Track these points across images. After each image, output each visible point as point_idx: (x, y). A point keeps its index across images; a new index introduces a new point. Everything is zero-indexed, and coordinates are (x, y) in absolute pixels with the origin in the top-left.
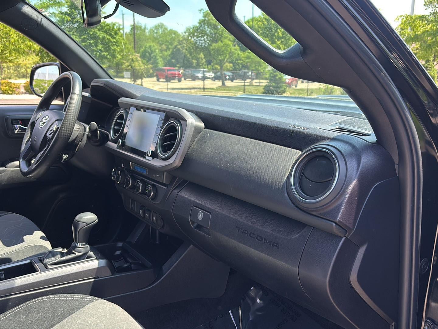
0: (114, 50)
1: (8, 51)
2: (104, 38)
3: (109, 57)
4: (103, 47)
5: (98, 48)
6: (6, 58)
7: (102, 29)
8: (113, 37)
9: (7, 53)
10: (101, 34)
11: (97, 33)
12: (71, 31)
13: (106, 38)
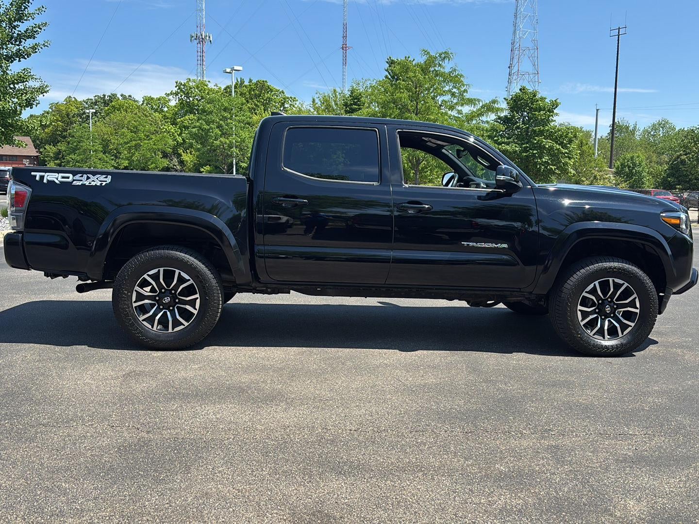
0: (566, 164)
1: (429, 168)
2: (551, 148)
3: (557, 171)
4: (550, 159)
5: (544, 160)
6: (426, 177)
7: (550, 136)
8: (564, 146)
9: (427, 171)
10: (548, 143)
11: (543, 142)
12: (510, 138)
13: (555, 148)
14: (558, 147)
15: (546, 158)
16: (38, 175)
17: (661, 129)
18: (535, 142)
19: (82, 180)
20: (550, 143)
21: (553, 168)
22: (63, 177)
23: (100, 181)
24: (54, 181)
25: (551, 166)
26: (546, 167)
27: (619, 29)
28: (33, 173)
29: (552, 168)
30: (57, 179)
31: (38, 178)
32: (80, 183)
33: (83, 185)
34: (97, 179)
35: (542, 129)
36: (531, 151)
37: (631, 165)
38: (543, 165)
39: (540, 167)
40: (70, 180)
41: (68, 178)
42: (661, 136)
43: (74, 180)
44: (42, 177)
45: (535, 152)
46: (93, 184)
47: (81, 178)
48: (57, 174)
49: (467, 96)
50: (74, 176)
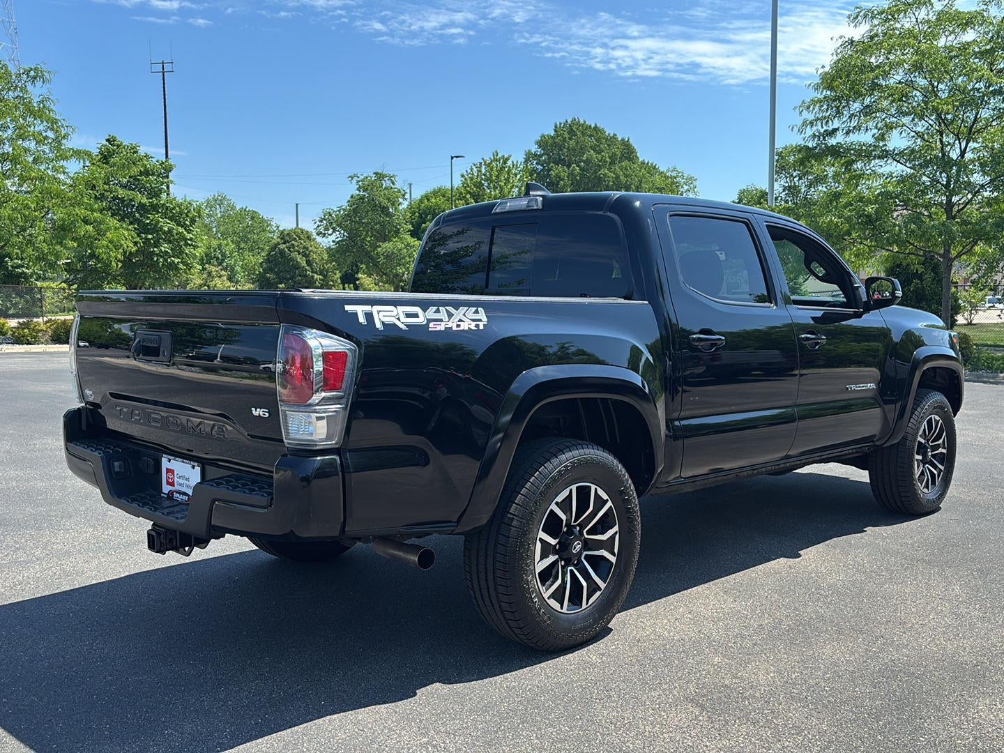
14: (181, 230)
15: (165, 247)
16: (360, 310)
17: (218, 207)
18: (148, 221)
19: (441, 320)
20: (169, 223)
21: (176, 261)
22: (408, 315)
23: (474, 320)
24: (394, 324)
25: (173, 259)
26: (166, 260)
27: (163, 63)
28: (348, 308)
29: (173, 262)
30: (399, 319)
31: (362, 319)
32: (441, 327)
33: (448, 329)
34: (464, 315)
35: (155, 202)
36: (144, 236)
37: (220, 256)
38: (161, 256)
39: (158, 259)
40: (421, 320)
41: (416, 316)
42: (219, 215)
43: (429, 321)
44: (369, 316)
45: (150, 236)
46: (464, 326)
47: (437, 316)
48: (391, 308)
49: (67, 144)
50: (425, 310)
